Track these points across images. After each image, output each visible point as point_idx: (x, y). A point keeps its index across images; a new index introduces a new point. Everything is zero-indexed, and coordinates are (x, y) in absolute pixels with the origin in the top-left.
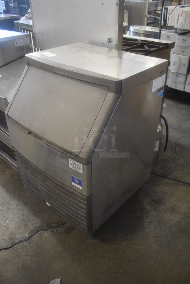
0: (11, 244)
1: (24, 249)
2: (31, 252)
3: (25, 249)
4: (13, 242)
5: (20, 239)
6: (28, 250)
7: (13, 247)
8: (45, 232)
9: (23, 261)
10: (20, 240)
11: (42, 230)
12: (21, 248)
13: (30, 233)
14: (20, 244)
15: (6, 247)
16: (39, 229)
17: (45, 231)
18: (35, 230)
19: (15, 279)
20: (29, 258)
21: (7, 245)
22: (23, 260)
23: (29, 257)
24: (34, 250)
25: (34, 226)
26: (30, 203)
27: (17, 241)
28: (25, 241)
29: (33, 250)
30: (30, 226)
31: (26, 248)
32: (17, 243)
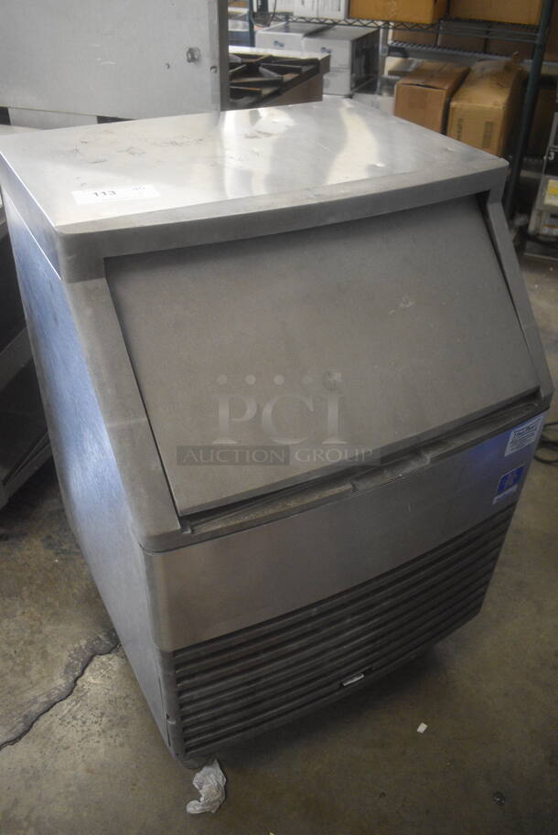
0: (22, 724)
1: (68, 723)
2: (96, 722)
3: (74, 722)
4: (26, 716)
5: (45, 699)
6: (84, 723)
7: (33, 729)
8: (110, 656)
9: (83, 757)
10: (46, 702)
11: (101, 654)
12: (61, 724)
13: (66, 672)
14: (51, 712)
15: (11, 736)
16: (89, 654)
17: (109, 653)
18: (78, 660)
19: (85, 814)
20: (98, 742)
21: (10, 731)
22: (81, 754)
23: (97, 739)
24: (102, 714)
25: (68, 651)
26: (25, 588)
27: (36, 708)
28: (61, 700)
29: (101, 717)
30: (56, 655)
31: (74, 718)
32: (42, 714)
